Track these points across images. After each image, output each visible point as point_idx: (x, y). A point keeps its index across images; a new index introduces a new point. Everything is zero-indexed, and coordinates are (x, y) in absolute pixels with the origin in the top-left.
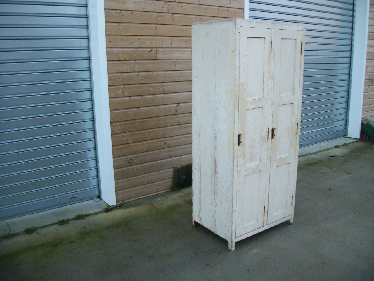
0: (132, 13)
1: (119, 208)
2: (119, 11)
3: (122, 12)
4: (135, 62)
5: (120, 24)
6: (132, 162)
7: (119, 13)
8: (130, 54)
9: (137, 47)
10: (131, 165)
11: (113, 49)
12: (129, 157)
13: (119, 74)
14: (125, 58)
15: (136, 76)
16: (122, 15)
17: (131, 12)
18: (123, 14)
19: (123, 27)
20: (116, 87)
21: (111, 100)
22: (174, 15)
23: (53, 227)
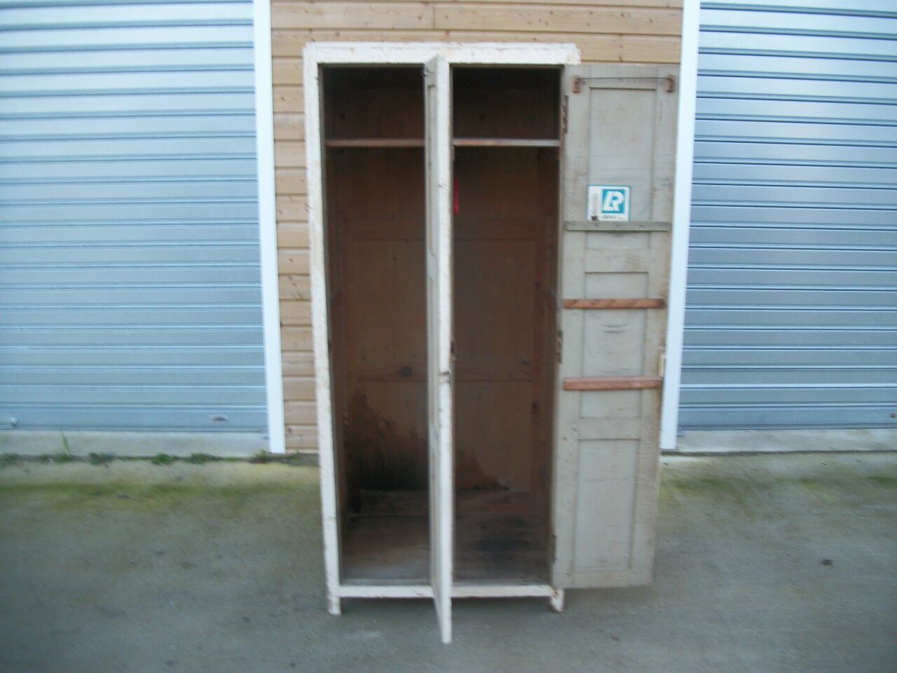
0: (338, 34)
1: (285, 460)
2: (307, 33)
3: (314, 32)
7: (306, 36)
17: (333, 32)
20: (294, 198)
21: (281, 225)
22: (452, 34)
23: (139, 464)
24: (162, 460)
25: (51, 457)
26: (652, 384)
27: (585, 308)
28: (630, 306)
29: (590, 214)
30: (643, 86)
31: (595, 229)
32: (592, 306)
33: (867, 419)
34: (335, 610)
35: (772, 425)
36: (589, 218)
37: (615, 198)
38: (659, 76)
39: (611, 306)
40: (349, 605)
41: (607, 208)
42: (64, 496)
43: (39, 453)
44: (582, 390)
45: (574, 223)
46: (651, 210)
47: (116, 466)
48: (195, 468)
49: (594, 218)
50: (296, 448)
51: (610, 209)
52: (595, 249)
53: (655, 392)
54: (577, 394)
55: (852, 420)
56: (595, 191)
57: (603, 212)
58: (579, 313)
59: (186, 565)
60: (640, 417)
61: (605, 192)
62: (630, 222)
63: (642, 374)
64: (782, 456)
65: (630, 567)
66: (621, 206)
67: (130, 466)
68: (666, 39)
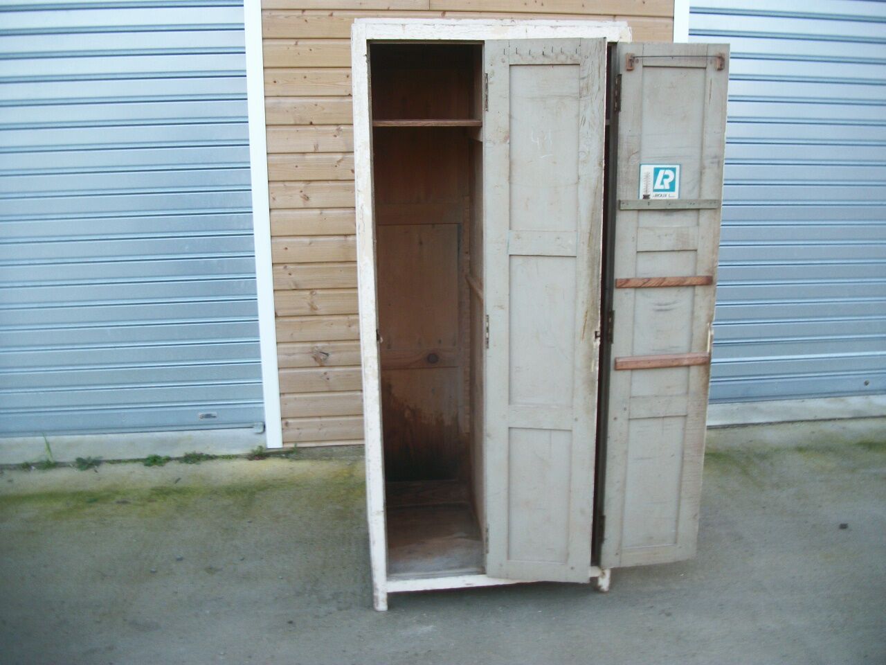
0: (331, 15)
1: (284, 455)
2: (299, 13)
3: (306, 13)
4: (337, 130)
5: (300, 43)
6: (325, 359)
7: (298, 17)
8: (325, 111)
9: (345, 94)
10: (322, 366)
11: (282, 100)
12: (317, 347)
13: (295, 157)
14: (312, 120)
15: (339, 161)
16: (306, 21)
17: (327, 13)
18: (308, 19)
19: (308, 49)
20: (287, 184)
21: (274, 213)
22: (447, 14)
23: (130, 467)
24: (154, 461)
25: (33, 464)
26: (701, 361)
27: (636, 288)
28: (680, 284)
29: (642, 194)
30: (694, 65)
31: (648, 208)
32: (645, 285)
33: (839, 388)
34: (382, 606)
35: (757, 397)
36: (641, 197)
37: (666, 177)
38: (710, 54)
39: (662, 284)
40: (396, 600)
41: (658, 186)
42: (59, 505)
43: (20, 461)
44: (632, 369)
45: (627, 202)
46: (701, 188)
47: (105, 469)
48: (191, 467)
49: (646, 197)
50: (296, 442)
51: (662, 187)
52: (647, 228)
53: (702, 368)
54: (628, 373)
55: (829, 389)
56: (647, 170)
57: (655, 191)
58: (631, 292)
59: (210, 570)
60: (687, 393)
61: (657, 171)
62: (680, 201)
63: (690, 351)
64: (770, 426)
65: (676, 542)
66: (672, 184)
67: (121, 469)
68: (658, 20)
